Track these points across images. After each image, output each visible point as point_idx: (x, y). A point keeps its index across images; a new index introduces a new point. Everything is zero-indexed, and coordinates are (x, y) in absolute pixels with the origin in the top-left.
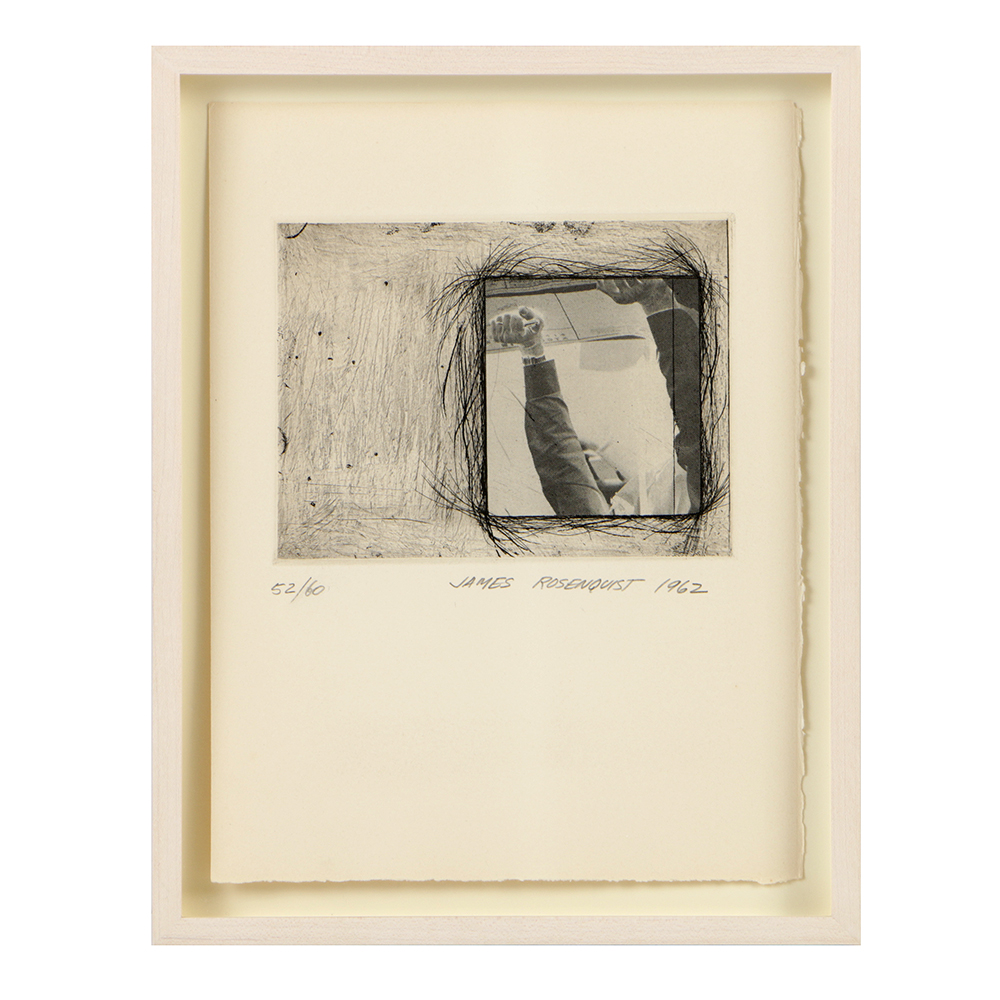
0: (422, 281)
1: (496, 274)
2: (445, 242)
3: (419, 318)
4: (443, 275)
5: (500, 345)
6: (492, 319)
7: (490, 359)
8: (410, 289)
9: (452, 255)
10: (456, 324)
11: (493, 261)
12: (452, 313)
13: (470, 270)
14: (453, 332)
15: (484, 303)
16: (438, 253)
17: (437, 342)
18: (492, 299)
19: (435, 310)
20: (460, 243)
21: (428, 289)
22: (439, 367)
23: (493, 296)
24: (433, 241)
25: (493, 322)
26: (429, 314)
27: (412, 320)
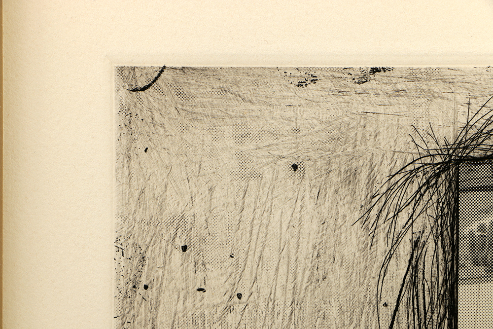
0: (354, 165)
1: (477, 153)
2: (393, 100)
3: (348, 224)
4: (389, 155)
5: (481, 270)
6: (469, 228)
7: (464, 292)
8: (334, 178)
9: (405, 122)
10: (408, 236)
11: (472, 132)
12: (403, 217)
13: (434, 146)
14: (405, 249)
15: (457, 201)
16: (382, 117)
17: (377, 265)
18: (470, 194)
19: (374, 212)
20: (418, 101)
21: (363, 177)
22: (381, 305)
23: (473, 189)
24: (373, 98)
25: (471, 233)
26: (364, 219)
27: (337, 228)
